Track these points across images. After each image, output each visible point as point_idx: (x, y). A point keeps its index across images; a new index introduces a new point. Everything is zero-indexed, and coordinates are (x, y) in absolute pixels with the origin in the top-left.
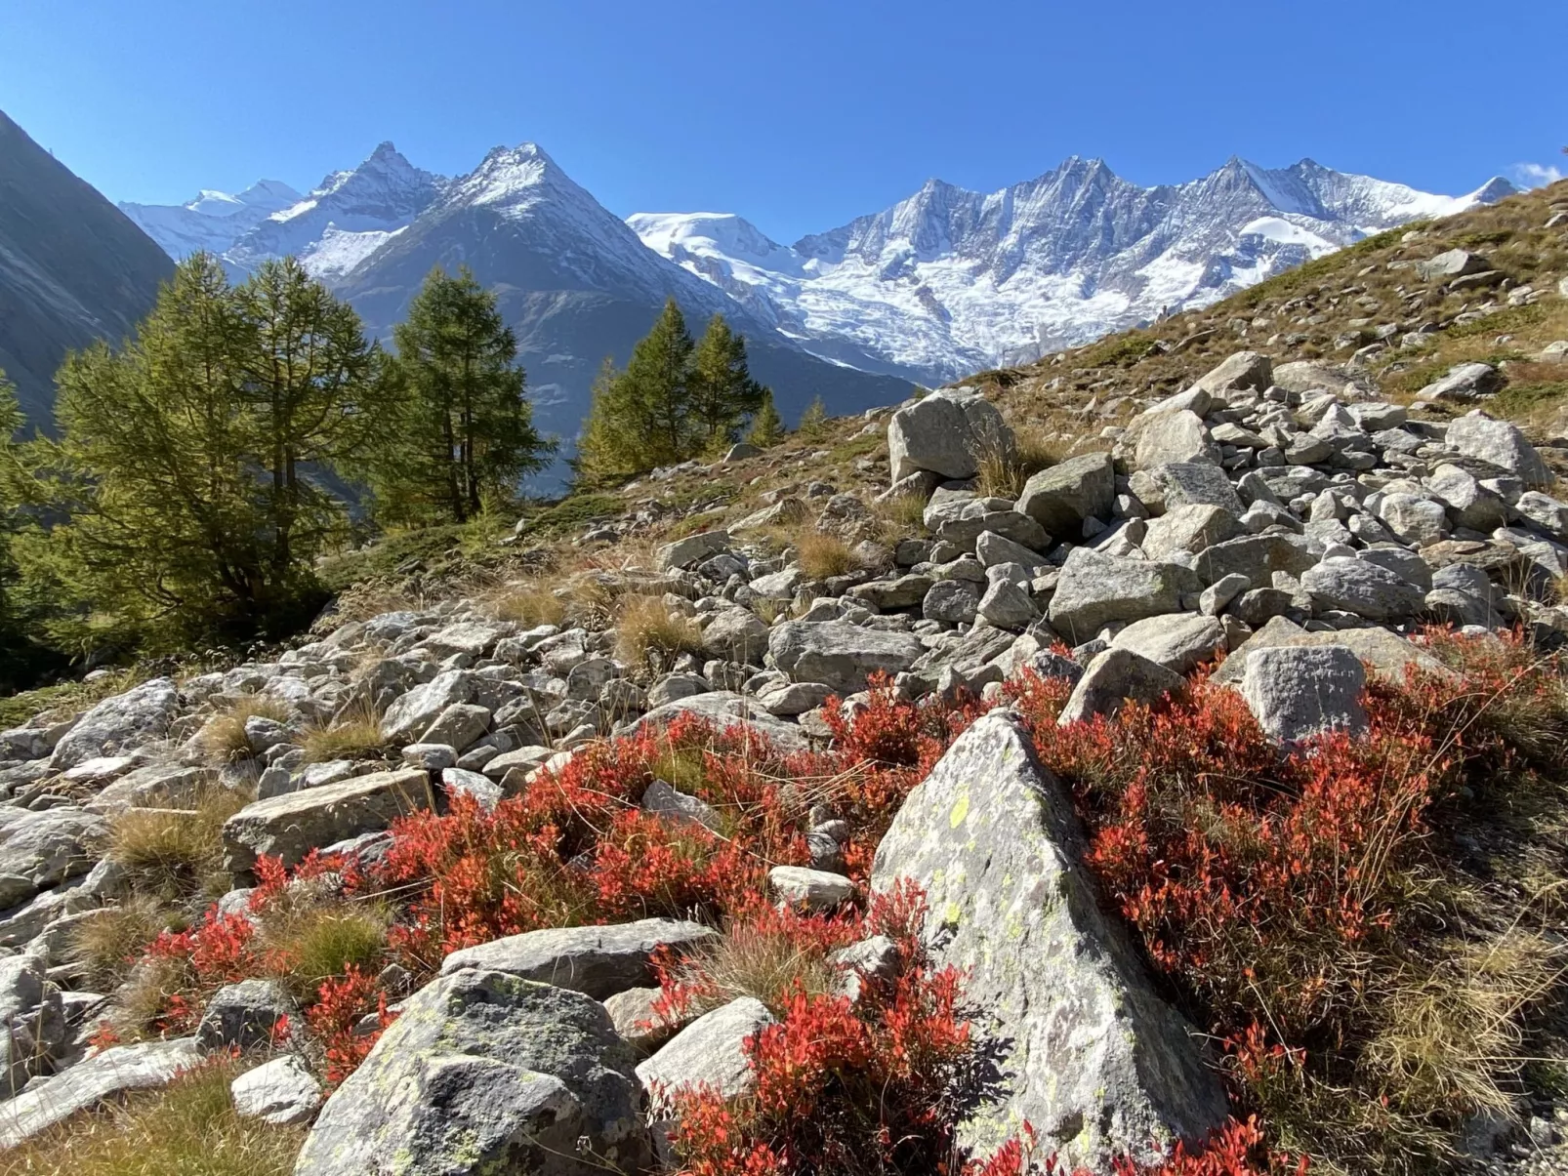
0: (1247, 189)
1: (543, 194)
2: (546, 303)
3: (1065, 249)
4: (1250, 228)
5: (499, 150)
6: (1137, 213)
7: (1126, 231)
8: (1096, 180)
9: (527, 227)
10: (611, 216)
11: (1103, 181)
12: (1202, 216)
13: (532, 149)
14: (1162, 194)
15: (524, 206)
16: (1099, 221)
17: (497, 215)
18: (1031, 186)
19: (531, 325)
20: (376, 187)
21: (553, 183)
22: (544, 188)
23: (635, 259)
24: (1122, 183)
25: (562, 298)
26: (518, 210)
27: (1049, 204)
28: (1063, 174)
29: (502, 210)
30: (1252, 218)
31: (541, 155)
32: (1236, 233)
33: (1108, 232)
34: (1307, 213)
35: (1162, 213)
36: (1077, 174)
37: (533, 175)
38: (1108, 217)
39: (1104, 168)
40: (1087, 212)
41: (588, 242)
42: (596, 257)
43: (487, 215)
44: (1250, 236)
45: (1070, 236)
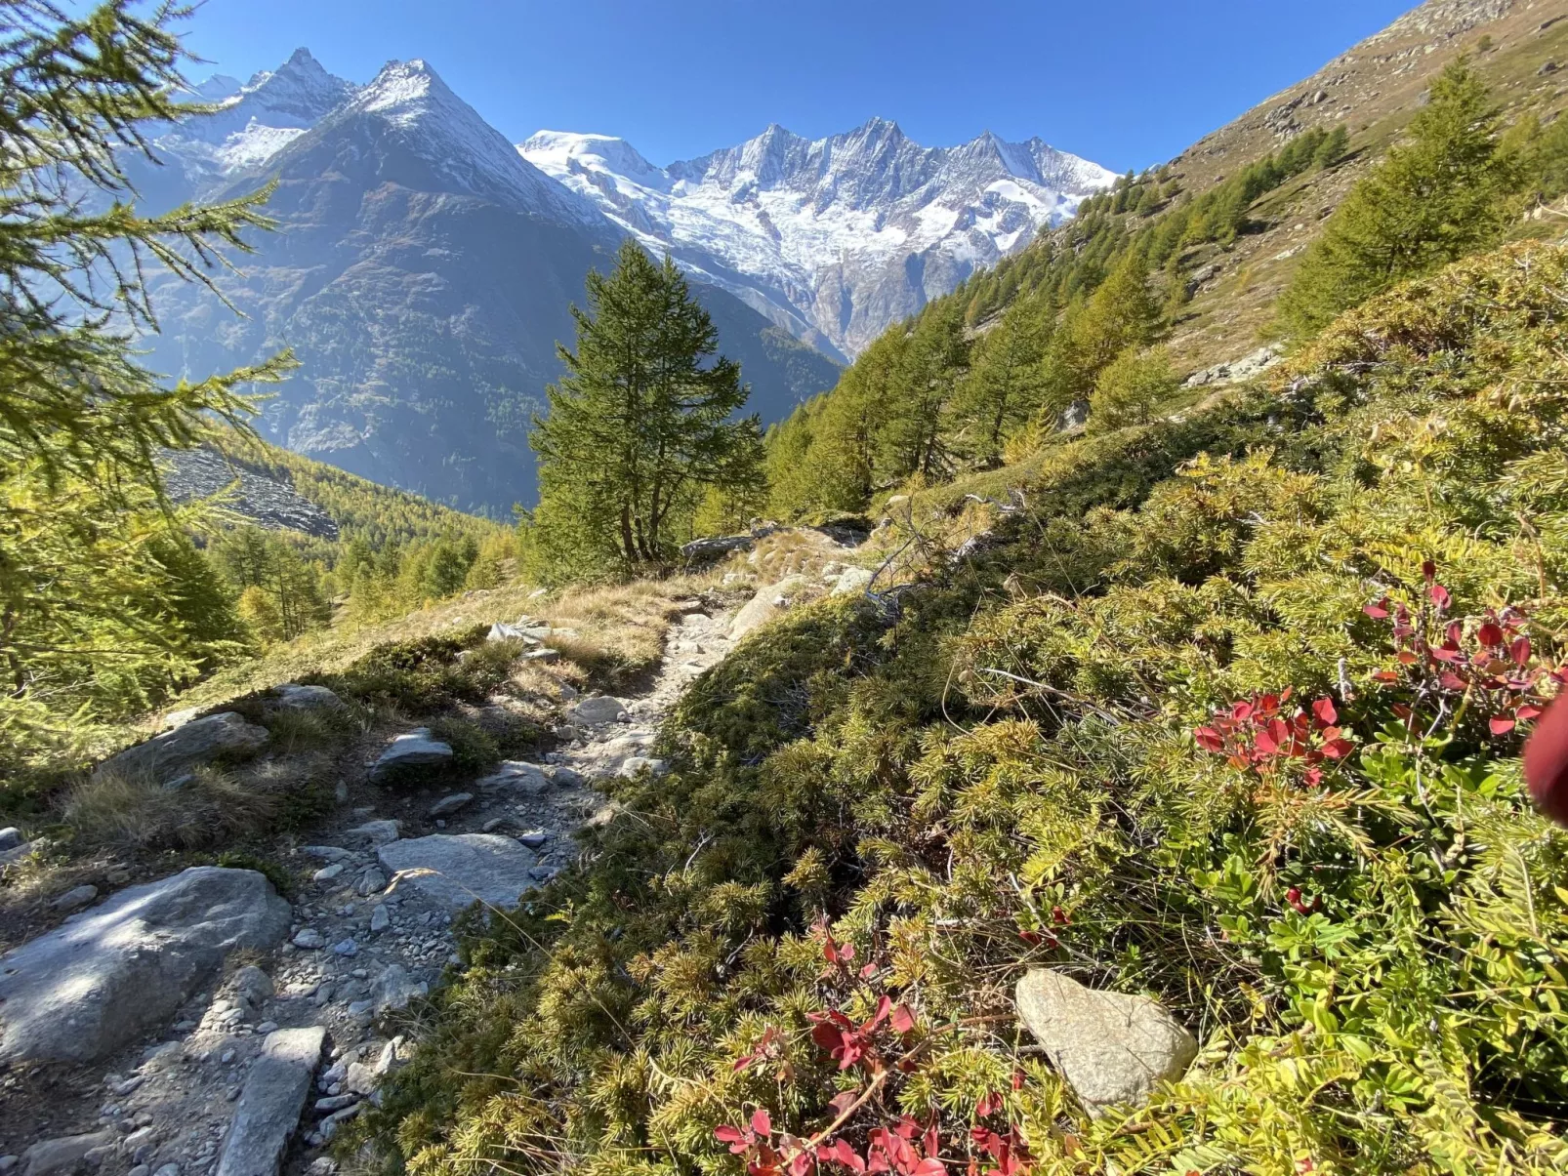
0: (993, 157)
1: (429, 107)
2: (428, 204)
3: (866, 191)
4: (993, 187)
5: (393, 64)
6: (918, 168)
7: (909, 181)
8: (891, 139)
9: (413, 136)
10: (492, 131)
11: (895, 139)
12: (962, 174)
13: (419, 64)
14: (935, 154)
15: (411, 115)
16: (891, 172)
17: (385, 123)
18: (845, 138)
19: (414, 223)
20: (293, 87)
21: (438, 96)
22: (430, 100)
23: (511, 170)
24: (908, 142)
25: (441, 200)
26: (405, 120)
27: (856, 154)
28: (869, 130)
29: (390, 118)
30: (994, 180)
31: (427, 70)
32: (982, 190)
33: (897, 180)
34: (1029, 177)
35: (935, 169)
36: (877, 132)
37: (418, 88)
38: (897, 169)
39: (897, 130)
40: (883, 163)
41: (467, 152)
42: (474, 166)
43: (377, 122)
44: (991, 193)
45: (870, 181)
